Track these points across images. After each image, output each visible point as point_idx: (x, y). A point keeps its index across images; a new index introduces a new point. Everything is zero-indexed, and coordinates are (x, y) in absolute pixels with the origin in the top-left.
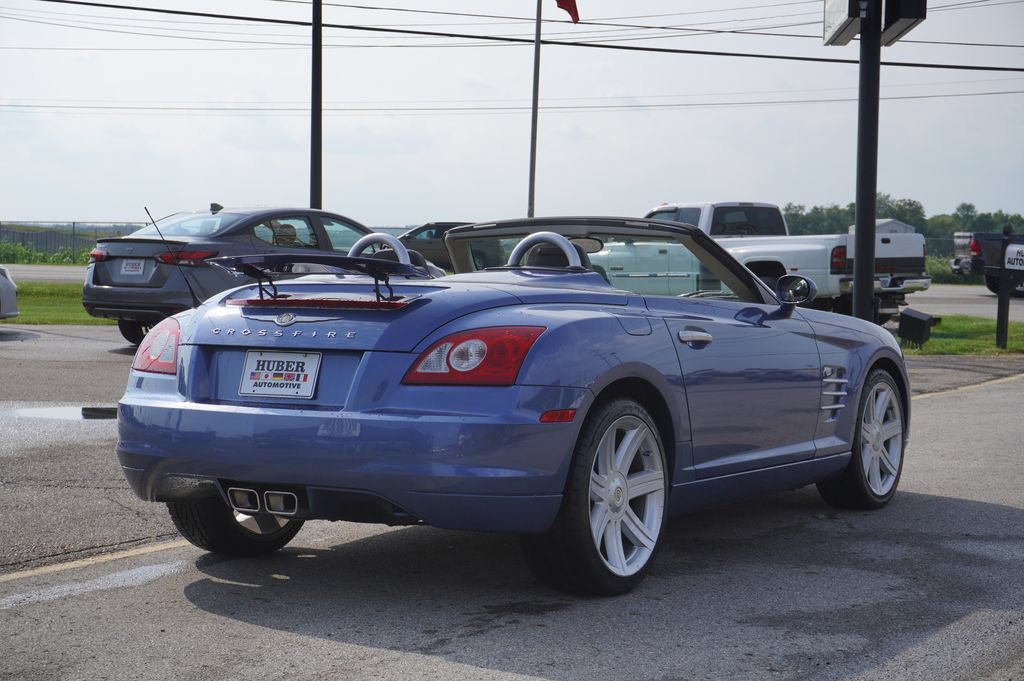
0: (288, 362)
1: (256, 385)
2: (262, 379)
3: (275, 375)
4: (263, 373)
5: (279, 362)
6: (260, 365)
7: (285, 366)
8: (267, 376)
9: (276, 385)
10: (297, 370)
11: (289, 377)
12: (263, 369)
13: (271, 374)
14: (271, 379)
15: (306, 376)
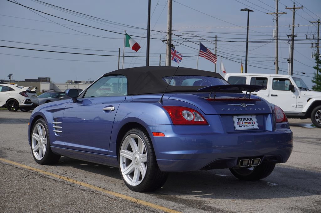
0: (247, 118)
1: (240, 126)
2: (241, 124)
3: (245, 123)
4: (241, 122)
5: (245, 118)
6: (239, 120)
7: (247, 119)
8: (242, 123)
9: (246, 126)
10: (251, 121)
11: (250, 123)
12: (240, 121)
13: (244, 122)
14: (244, 124)
15: (254, 122)
